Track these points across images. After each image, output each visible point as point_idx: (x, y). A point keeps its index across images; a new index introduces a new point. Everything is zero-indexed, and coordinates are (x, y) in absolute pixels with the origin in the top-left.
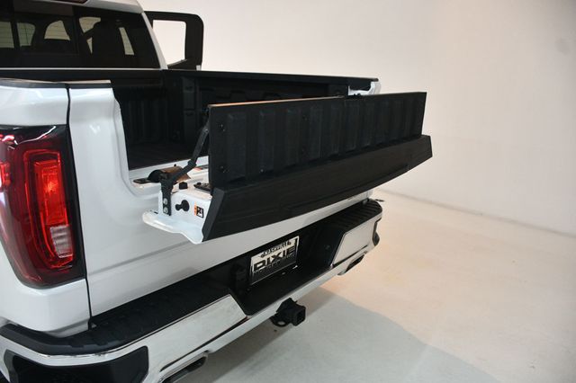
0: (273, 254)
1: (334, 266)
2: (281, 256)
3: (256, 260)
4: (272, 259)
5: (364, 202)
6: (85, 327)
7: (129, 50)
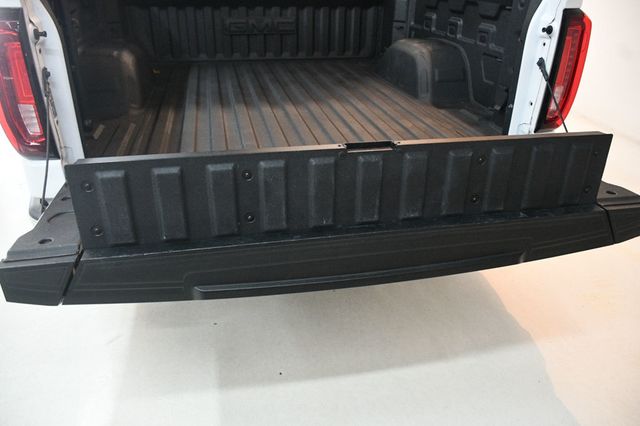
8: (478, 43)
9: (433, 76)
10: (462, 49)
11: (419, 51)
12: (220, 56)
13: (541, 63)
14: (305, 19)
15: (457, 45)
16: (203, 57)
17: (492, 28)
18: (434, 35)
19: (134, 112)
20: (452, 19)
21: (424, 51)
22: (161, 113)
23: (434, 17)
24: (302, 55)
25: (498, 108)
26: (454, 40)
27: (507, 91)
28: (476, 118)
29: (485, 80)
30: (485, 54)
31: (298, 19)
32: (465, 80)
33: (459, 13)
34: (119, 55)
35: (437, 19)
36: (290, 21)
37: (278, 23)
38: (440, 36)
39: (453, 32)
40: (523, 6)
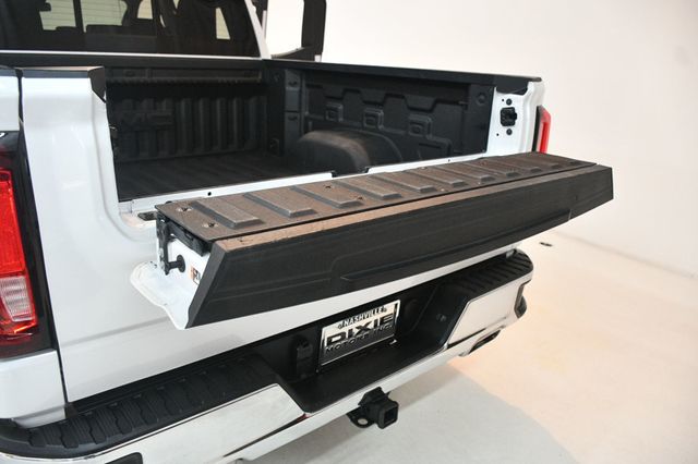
0: (358, 324)
1: (450, 346)
2: (371, 326)
3: (329, 332)
4: (356, 331)
5: (508, 255)
6: (61, 415)
7: (222, 32)
10: (388, 139)
15: (381, 135)
17: (425, 119)
18: (343, 125)
20: (368, 111)
23: (341, 107)
26: (375, 130)
30: (421, 144)
31: (174, 109)
35: (345, 110)
38: (353, 127)
39: (373, 123)
40: (481, 101)
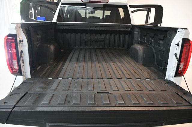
8: (158, 47)
9: (143, 56)
10: (153, 48)
11: (139, 48)
12: (82, 47)
13: (176, 55)
14: (107, 37)
15: (152, 47)
16: (77, 47)
17: (162, 43)
18: (145, 43)
19: (51, 62)
20: (150, 39)
21: (141, 48)
22: (59, 63)
23: (146, 38)
24: (106, 47)
25: (163, 68)
26: (151, 45)
27: (165, 63)
28: (156, 70)
29: (160, 58)
30: (160, 50)
31: (105, 37)
32: (154, 57)
33: (153, 38)
34: (50, 46)
35: (146, 39)
36: (103, 38)
37: (99, 38)
38: (147, 44)
39: (151, 43)
40: (170, 37)
